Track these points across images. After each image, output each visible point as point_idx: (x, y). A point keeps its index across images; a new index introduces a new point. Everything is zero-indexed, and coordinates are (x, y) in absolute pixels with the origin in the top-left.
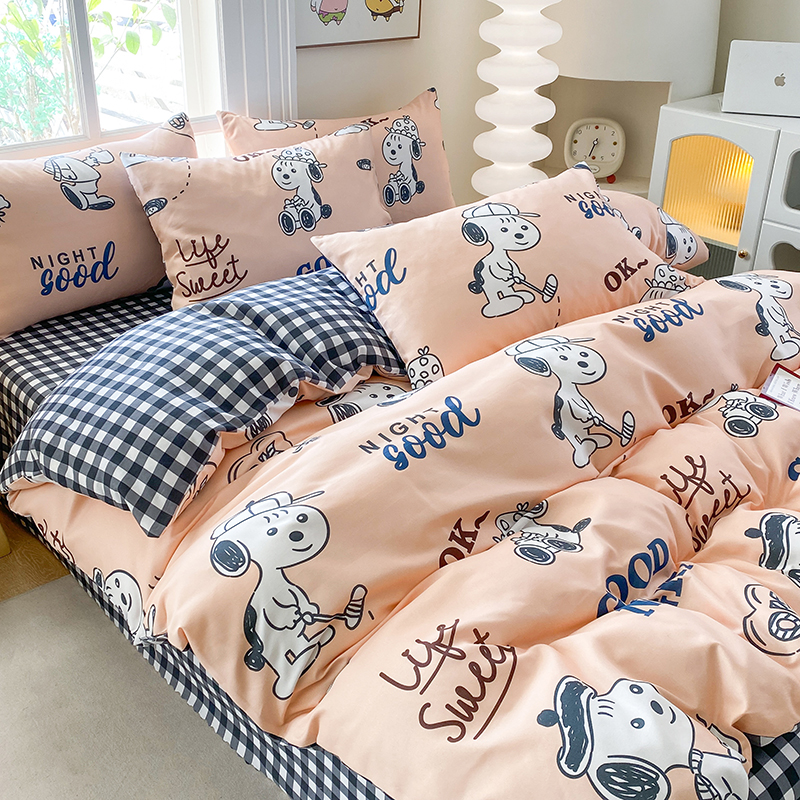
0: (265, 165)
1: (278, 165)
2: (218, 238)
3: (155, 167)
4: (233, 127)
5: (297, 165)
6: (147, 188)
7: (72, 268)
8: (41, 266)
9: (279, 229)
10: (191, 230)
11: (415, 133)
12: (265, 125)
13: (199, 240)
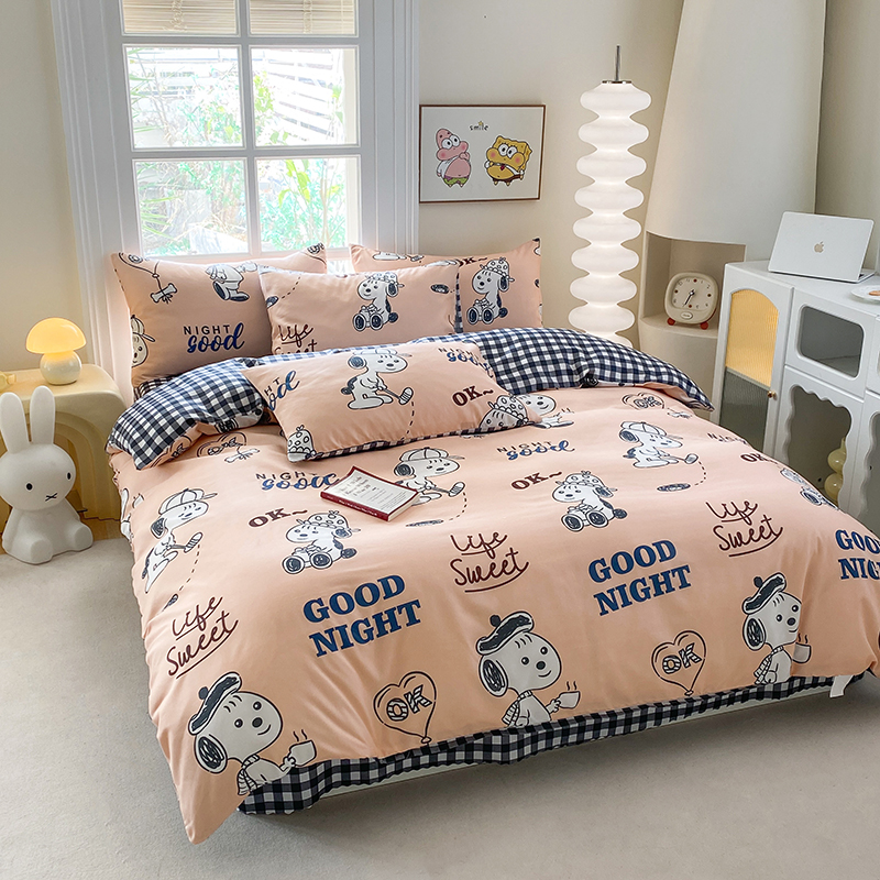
0: (356, 281)
1: (366, 282)
2: (306, 327)
3: (276, 276)
4: (358, 256)
5: (380, 284)
6: (268, 290)
7: (211, 337)
8: (190, 333)
9: (352, 326)
10: (289, 320)
11: (506, 271)
12: (383, 256)
13: (293, 327)
